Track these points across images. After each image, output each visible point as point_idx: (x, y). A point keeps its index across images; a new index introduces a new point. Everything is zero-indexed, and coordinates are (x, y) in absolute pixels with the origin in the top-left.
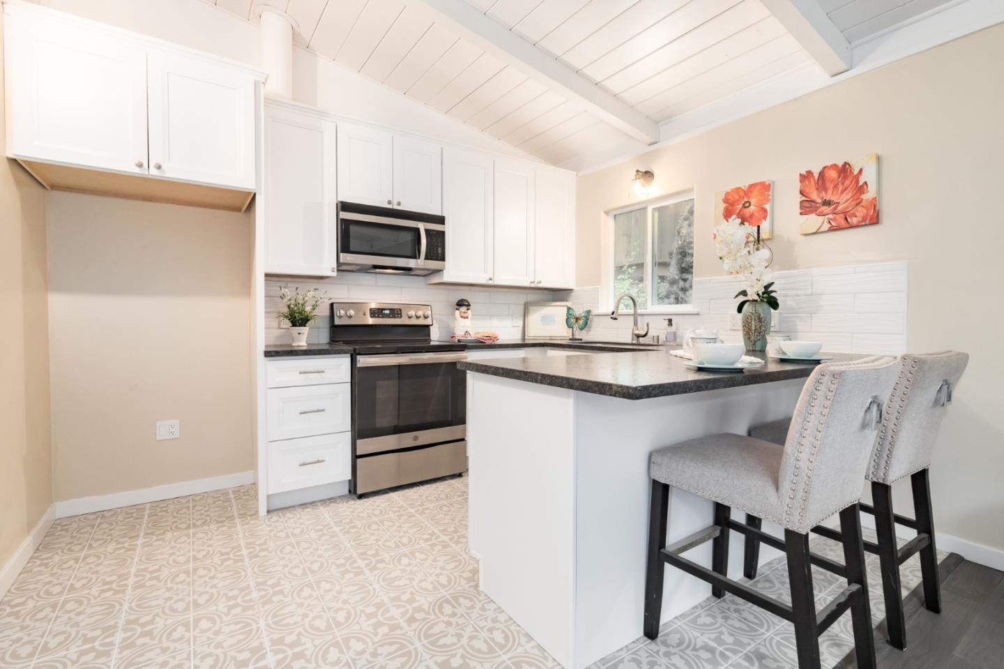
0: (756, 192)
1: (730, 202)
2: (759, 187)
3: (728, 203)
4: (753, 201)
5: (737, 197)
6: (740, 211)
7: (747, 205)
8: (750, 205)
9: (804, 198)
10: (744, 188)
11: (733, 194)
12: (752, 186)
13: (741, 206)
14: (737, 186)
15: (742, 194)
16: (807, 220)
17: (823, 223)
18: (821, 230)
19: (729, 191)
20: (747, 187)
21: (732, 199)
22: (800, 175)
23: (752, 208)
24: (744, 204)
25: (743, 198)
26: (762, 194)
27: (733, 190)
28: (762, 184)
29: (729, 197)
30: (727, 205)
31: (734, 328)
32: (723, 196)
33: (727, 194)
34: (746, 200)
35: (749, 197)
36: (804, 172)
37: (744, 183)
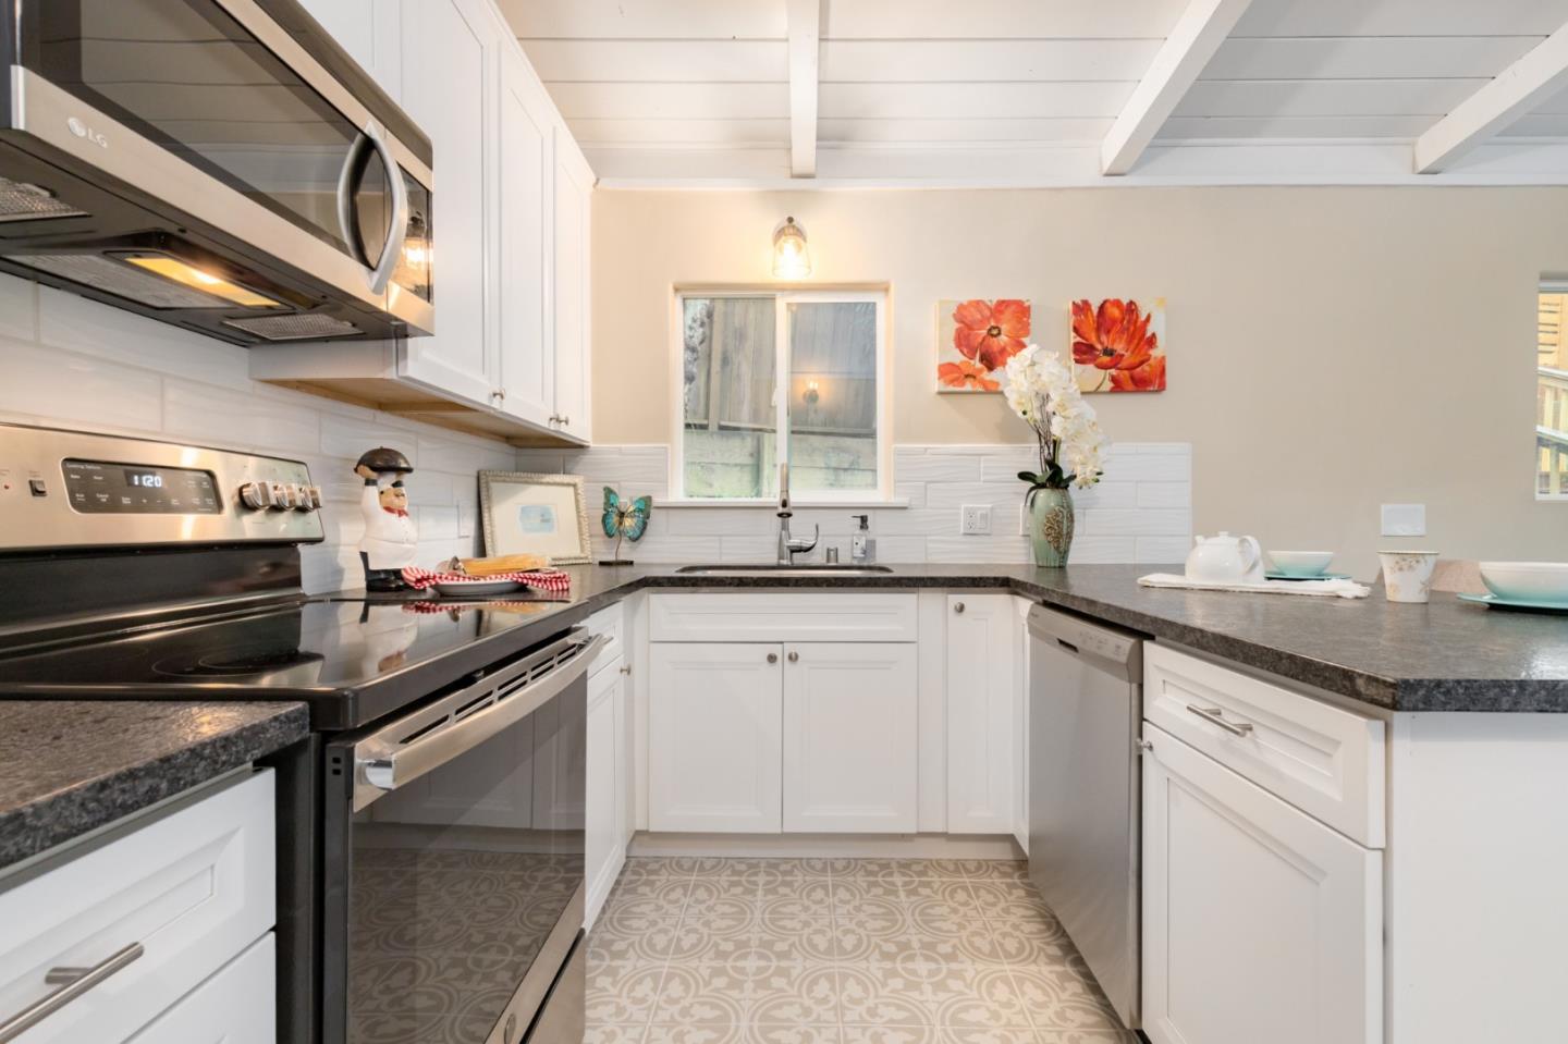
0: (1008, 314)
1: (967, 321)
2: (1013, 307)
3: (962, 322)
4: (1004, 327)
5: (979, 316)
6: (984, 339)
7: (995, 332)
8: (999, 334)
9: (1079, 339)
10: (989, 304)
11: (972, 309)
12: (1003, 305)
13: (984, 332)
14: (979, 298)
15: (987, 313)
16: (1084, 371)
17: (1104, 379)
18: (1101, 389)
19: (965, 303)
20: (995, 301)
21: (970, 318)
22: (1074, 303)
23: (1003, 338)
24: (990, 330)
25: (988, 319)
26: (1020, 321)
27: (971, 303)
28: (1019, 304)
29: (965, 313)
30: (961, 325)
31: (971, 531)
32: (953, 310)
33: (961, 307)
34: (993, 324)
35: (997, 320)
36: (1078, 301)
37: (992, 297)
